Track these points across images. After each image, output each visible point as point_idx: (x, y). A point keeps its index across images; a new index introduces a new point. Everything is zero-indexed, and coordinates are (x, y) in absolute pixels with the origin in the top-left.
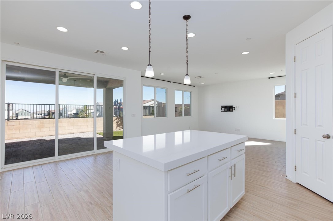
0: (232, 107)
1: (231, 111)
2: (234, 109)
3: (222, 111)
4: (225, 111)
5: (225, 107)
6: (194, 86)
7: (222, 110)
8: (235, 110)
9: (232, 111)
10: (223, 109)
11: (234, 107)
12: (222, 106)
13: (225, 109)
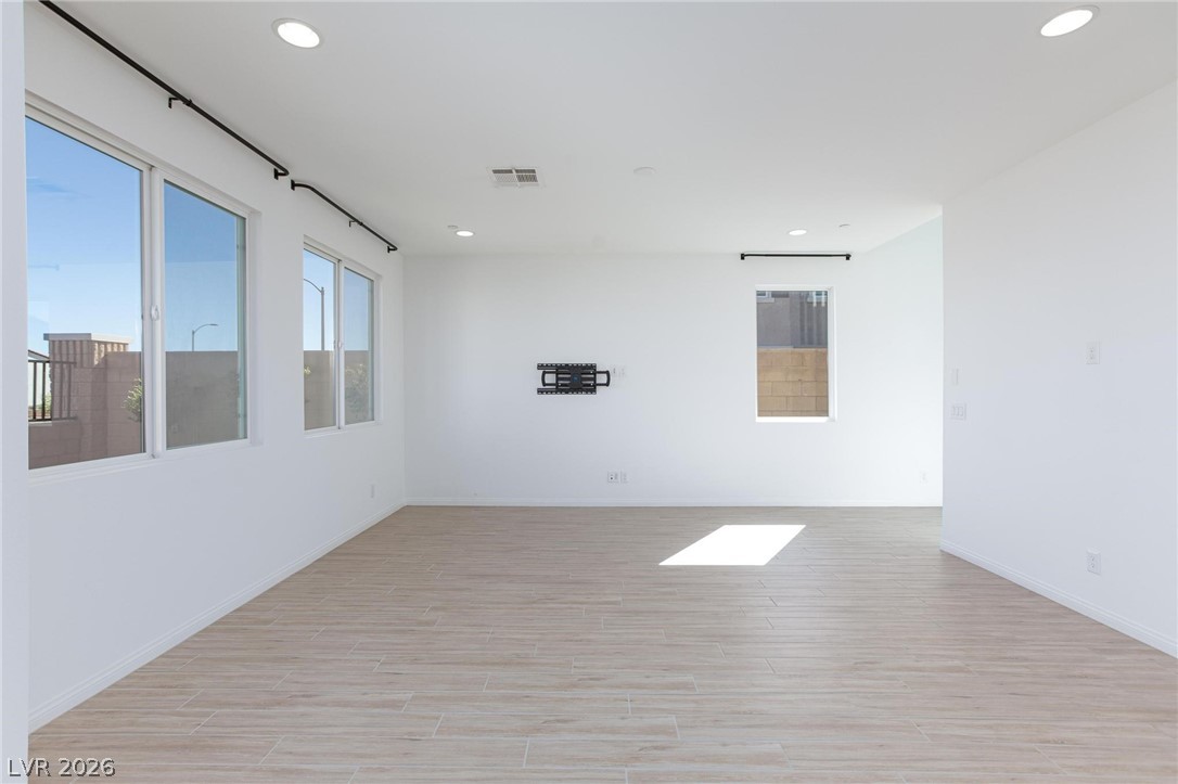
0: (590, 369)
1: (587, 391)
2: (601, 379)
3: (540, 391)
4: (559, 389)
5: (559, 369)
6: (392, 248)
7: (544, 384)
8: (607, 384)
9: (592, 389)
10: (550, 378)
11: (607, 373)
12: (540, 367)
13: (558, 379)
